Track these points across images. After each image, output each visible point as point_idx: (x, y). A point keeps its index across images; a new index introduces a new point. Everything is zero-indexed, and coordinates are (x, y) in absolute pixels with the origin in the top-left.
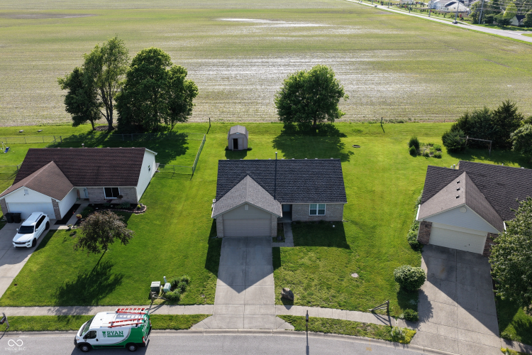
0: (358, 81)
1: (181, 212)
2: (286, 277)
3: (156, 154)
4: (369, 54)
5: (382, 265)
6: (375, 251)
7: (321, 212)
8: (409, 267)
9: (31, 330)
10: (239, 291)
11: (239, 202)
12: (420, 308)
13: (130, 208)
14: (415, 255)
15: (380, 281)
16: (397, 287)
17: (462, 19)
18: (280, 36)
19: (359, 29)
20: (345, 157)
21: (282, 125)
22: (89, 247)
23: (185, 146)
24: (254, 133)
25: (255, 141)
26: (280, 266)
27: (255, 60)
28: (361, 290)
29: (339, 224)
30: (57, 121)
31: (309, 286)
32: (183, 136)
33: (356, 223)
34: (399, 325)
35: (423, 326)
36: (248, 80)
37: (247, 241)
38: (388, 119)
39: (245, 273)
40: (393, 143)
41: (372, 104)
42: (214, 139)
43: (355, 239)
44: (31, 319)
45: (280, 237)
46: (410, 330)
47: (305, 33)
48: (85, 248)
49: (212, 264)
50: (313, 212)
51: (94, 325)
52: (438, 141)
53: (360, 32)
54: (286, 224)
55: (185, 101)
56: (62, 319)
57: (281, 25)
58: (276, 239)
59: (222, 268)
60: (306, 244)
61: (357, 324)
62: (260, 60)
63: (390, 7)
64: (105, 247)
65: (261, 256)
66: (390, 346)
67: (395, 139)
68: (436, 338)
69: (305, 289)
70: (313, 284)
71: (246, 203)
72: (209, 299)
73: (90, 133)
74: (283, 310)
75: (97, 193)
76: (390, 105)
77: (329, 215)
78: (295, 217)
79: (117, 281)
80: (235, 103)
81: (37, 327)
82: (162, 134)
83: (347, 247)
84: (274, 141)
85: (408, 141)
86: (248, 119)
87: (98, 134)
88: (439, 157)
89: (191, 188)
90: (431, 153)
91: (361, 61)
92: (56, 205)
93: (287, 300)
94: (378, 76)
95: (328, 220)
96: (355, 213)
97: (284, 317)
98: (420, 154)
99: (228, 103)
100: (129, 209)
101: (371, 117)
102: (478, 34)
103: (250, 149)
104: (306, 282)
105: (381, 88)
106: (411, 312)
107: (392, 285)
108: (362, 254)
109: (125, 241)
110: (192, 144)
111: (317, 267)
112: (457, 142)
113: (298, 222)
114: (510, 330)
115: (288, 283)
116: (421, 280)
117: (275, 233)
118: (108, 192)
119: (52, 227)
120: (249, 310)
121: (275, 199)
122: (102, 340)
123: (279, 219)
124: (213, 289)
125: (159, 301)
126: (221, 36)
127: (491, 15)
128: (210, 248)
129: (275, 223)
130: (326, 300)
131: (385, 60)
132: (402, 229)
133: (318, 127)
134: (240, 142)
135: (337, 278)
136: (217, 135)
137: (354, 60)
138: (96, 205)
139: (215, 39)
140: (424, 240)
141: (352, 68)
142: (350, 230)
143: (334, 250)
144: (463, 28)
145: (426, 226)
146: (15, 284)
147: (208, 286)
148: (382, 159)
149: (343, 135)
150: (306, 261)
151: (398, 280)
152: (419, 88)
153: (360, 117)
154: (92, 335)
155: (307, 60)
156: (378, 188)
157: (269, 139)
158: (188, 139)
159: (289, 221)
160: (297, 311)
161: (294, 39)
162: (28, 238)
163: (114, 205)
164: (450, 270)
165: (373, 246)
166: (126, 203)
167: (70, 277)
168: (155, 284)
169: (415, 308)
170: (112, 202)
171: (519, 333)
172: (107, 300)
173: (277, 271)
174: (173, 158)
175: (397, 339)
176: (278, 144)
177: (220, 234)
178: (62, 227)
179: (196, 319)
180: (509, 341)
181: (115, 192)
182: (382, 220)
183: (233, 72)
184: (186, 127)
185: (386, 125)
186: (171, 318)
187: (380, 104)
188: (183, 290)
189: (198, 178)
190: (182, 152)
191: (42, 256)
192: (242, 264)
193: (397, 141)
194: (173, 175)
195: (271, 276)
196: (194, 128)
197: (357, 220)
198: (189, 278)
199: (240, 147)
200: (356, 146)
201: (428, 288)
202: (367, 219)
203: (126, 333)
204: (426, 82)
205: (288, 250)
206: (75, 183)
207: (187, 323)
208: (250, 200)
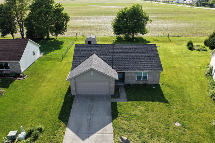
1: (50, 79)
2: (122, 126)
3: (40, 46)
5: (197, 115)
6: (188, 104)
7: (145, 78)
10: (83, 139)
15: (200, 129)
17: (192, 5)
21: (115, 38)
24: (100, 41)
26: (117, 116)
27: (102, 17)
28: (186, 138)
29: (158, 86)
31: (142, 134)
32: (61, 42)
37: (93, 97)
38: (171, 35)
39: (90, 123)
40: (177, 45)
45: (117, 95)
49: (64, 115)
50: (139, 78)
52: (202, 44)
54: (120, 86)
55: (63, 23)
58: (113, 96)
60: (136, 100)
69: (139, 137)
70: (145, 132)
71: (92, 70)
77: (150, 80)
78: (127, 81)
82: (50, 41)
83: (166, 102)
86: (97, 35)
88: (206, 51)
89: (60, 66)
90: (201, 49)
95: (149, 83)
99: (88, 30)
100: (14, 77)
101: (162, 35)
104: (139, 130)
105: (163, 25)
108: (178, 106)
110: (66, 45)
111: (146, 117)
113: (129, 85)
115: (124, 131)
117: (113, 92)
121: (113, 68)
123: (116, 81)
127: (205, 2)
128: (64, 103)
129: (113, 85)
133: (135, 39)
134: (92, 43)
135: (164, 126)
136: (80, 42)
142: (166, 90)
143: (157, 104)
147: (58, 135)
148: (174, 52)
149: (149, 42)
150: (137, 112)
153: (156, 35)
158: (64, 44)
159: (123, 84)
163: (5, 74)
165: (185, 101)
166: (13, 73)
168: (12, 133)
173: (115, 121)
181: (6, 66)
182: (186, 83)
184: (64, 38)
185: (171, 38)
189: (65, 60)
190: (59, 48)
192: (88, 115)
195: (111, 123)
197: (169, 83)
198: (43, 127)
202: (175, 82)
204: (185, 23)
205: (123, 104)
208: (94, 67)
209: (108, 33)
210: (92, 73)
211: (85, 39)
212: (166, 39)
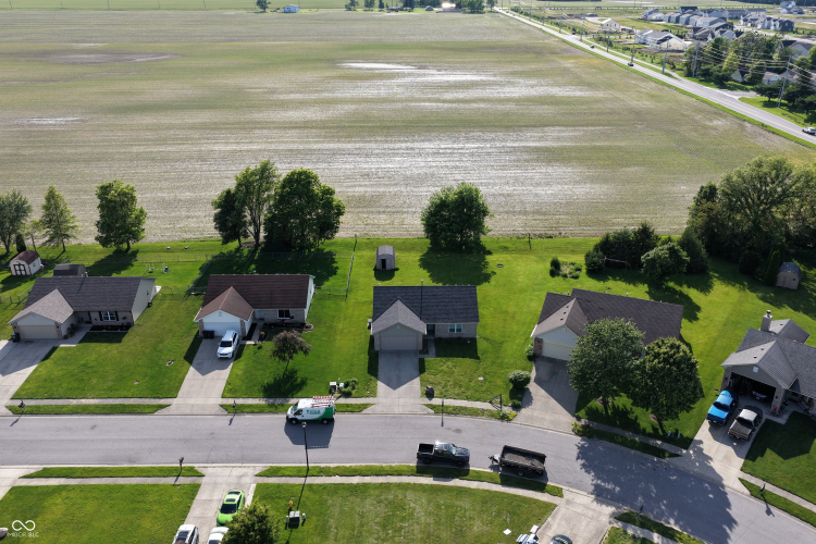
0: (516, 180)
1: (342, 330)
2: (429, 379)
3: (314, 278)
4: (536, 133)
5: (502, 371)
6: (499, 361)
7: (459, 330)
8: (519, 371)
9: (253, 412)
10: (394, 388)
11: (392, 322)
12: (524, 400)
13: (301, 326)
14: (529, 364)
15: (499, 382)
16: (511, 386)
17: (674, 68)
18: (429, 100)
19: (532, 86)
20: (487, 278)
21: (428, 241)
22: (280, 357)
23: (335, 265)
24: (400, 250)
25: (403, 259)
26: (424, 371)
27: (398, 145)
28: (484, 388)
29: (474, 340)
30: (198, 235)
31: (446, 386)
32: (330, 254)
33: (487, 340)
34: (507, 410)
35: (523, 411)
36: (390, 178)
37: (398, 353)
38: (537, 233)
39: (399, 376)
40: (537, 261)
41: (525, 213)
42: (362, 257)
43: (485, 352)
44: (250, 406)
45: (425, 351)
46: (514, 412)
47: (461, 95)
48: (277, 359)
49: (373, 370)
50: (452, 330)
51: (299, 407)
52: (580, 260)
53: (534, 92)
54: (430, 340)
56: (271, 406)
57: (430, 79)
58: (421, 352)
59: (380, 373)
60: (445, 356)
61: (478, 409)
62: (404, 145)
63: (584, 38)
64: (291, 357)
65: (410, 364)
66: (499, 422)
67: (540, 257)
68: (531, 418)
69: (443, 388)
70: (449, 384)
71: (399, 324)
72: (374, 394)
73: (238, 250)
74: (427, 401)
75: (272, 315)
76: (544, 214)
77: (465, 333)
78: (438, 334)
79: (304, 383)
80: (379, 213)
81: (256, 410)
82: (310, 251)
83: (478, 358)
84: (421, 260)
85: (550, 260)
86: (394, 233)
87: (246, 252)
88: (576, 277)
89: (347, 308)
90: (570, 273)
91: (524, 147)
92: (243, 324)
93: (430, 394)
94: (539, 172)
95: (464, 336)
96: (488, 331)
97: (427, 405)
98: (558, 275)
99: (372, 212)
100: (299, 327)
101: (521, 230)
102: (684, 98)
103: (397, 269)
104: (444, 382)
105: (540, 190)
106: (517, 402)
107: (507, 385)
108: (488, 363)
109: (306, 352)
110: (343, 261)
111: (453, 373)
112: (595, 263)
113: (440, 339)
114: (582, 413)
115: (431, 383)
116: (527, 380)
117: (421, 347)
118: (281, 313)
119: (242, 342)
120: (402, 401)
121: (421, 319)
122: (307, 416)
123: (424, 336)
124: (376, 387)
125: (337, 395)
126: (353, 101)
127: (709, 66)
128: (369, 359)
129: (421, 339)
130: (458, 395)
131: (555, 144)
132: (524, 344)
133: (466, 243)
134: (388, 262)
135: (467, 380)
136: (364, 253)
137: (516, 145)
138: (271, 324)
139: (346, 107)
140: (538, 352)
141: (513, 158)
142: (481, 345)
143: (468, 361)
144: (669, 86)
145: (538, 341)
146: (228, 383)
147: (372, 386)
148: (522, 280)
149: (489, 253)
150: (444, 368)
151: (511, 380)
152: (582, 191)
153: (509, 230)
154: (299, 412)
155: (461, 145)
156: (511, 309)
157: (414, 257)
158: (337, 257)
159: (433, 338)
160: (436, 401)
161: (446, 105)
162: (228, 350)
163: (288, 323)
164: (553, 374)
165: (498, 358)
166: (297, 323)
167: (268, 379)
168: (334, 383)
169: (520, 399)
170: (286, 321)
171: (587, 414)
172: (300, 394)
173: (422, 375)
174: (327, 279)
175: (504, 418)
176: (425, 263)
177: (377, 348)
178: (248, 343)
179: (365, 406)
180: (579, 419)
181: (287, 314)
182: (509, 337)
183: (372, 165)
184: (333, 244)
185: (535, 241)
186: (348, 405)
187: (534, 213)
188: (354, 388)
189: (352, 299)
190: (333, 272)
191: (242, 363)
192: (396, 371)
193: (542, 259)
194: (330, 297)
195: (419, 378)
196: (341, 245)
197: (489, 336)
198: (357, 380)
199: (388, 267)
200: (500, 265)
201: (533, 387)
202: (497, 337)
203: (322, 411)
204: (592, 182)
205: (430, 360)
206: (254, 306)
207: (360, 408)
208: (400, 321)
209: (414, 225)
210: (398, 328)
211: (372, 244)
212: (524, 244)
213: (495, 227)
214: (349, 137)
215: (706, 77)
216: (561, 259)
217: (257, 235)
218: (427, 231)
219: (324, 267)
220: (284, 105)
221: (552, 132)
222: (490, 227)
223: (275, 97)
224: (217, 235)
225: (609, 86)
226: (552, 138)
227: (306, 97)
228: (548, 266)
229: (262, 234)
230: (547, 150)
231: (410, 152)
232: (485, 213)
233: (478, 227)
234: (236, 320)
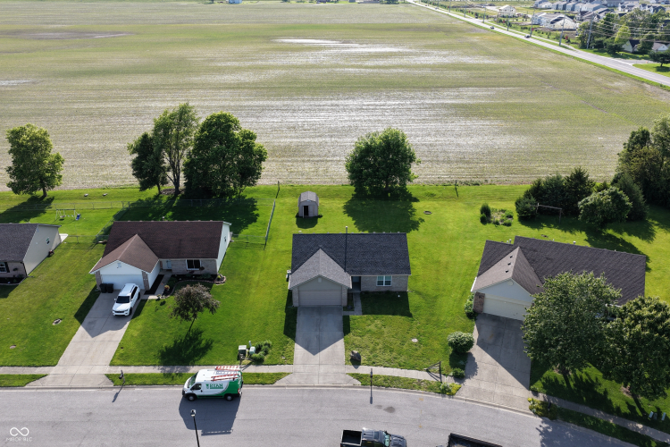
0: (438, 132)
1: (258, 282)
2: (355, 342)
3: (231, 224)
4: (453, 92)
5: (439, 331)
6: (434, 319)
7: (388, 283)
8: (460, 333)
9: (144, 384)
10: (314, 354)
11: (313, 275)
12: (467, 367)
13: (210, 279)
14: (470, 322)
15: (436, 345)
16: (451, 350)
17: (569, 42)
18: (352, 66)
19: (445, 56)
20: (415, 225)
21: (353, 188)
22: (182, 316)
23: (255, 212)
24: (324, 197)
25: (327, 206)
26: (349, 332)
27: (323, 103)
28: (419, 353)
29: (404, 294)
30: (119, 183)
31: (374, 350)
32: (252, 201)
33: (419, 293)
34: (448, 381)
35: (468, 382)
36: (316, 130)
37: (320, 310)
38: (463, 180)
39: (319, 338)
40: (465, 209)
41: (449, 161)
42: (283, 204)
43: (417, 308)
44: (142, 376)
45: (350, 306)
46: (457, 385)
47: (381, 62)
48: (179, 317)
49: (290, 330)
50: (380, 283)
51: (198, 380)
52: (511, 207)
53: (446, 60)
54: (355, 294)
56: (167, 375)
57: (353, 50)
58: (346, 308)
59: (298, 334)
60: (373, 313)
61: (413, 380)
62: (329, 102)
63: (486, 21)
64: (195, 316)
65: (334, 322)
66: (439, 397)
67: (468, 204)
68: (477, 391)
69: (371, 352)
70: (378, 347)
71: (320, 276)
72: (289, 360)
73: (157, 197)
74: (352, 369)
75: (180, 265)
76: (468, 162)
77: (395, 286)
78: (364, 287)
79: (208, 346)
80: (303, 161)
81: (148, 382)
82: (231, 199)
83: (410, 315)
84: (346, 207)
85: (480, 207)
86: (317, 181)
87: (165, 199)
88: (509, 225)
89: (265, 258)
90: (502, 221)
91: (442, 104)
92: (145, 277)
93: (356, 361)
94: (459, 125)
95: (394, 290)
96: (420, 284)
97: (353, 375)
98: (490, 222)
99: (297, 161)
101: (446, 178)
102: (583, 64)
103: (320, 216)
104: (372, 345)
105: (461, 141)
106: (459, 371)
107: (446, 349)
108: (422, 321)
109: (212, 310)
110: (262, 209)
111: (382, 333)
112: (528, 210)
113: (367, 293)
114: (538, 385)
115: (357, 347)
116: (470, 344)
117: (345, 303)
118: (190, 264)
119: (143, 297)
120: (322, 369)
121: (345, 271)
122: (206, 391)
123: (349, 290)
124: (292, 351)
125: (246, 361)
126: (283, 67)
127: (601, 39)
128: (287, 316)
129: (345, 295)
130: (388, 361)
131: (471, 102)
132: (461, 299)
133: (391, 190)
134: (310, 209)
135: (399, 342)
136: (287, 200)
137: (434, 102)
138: (179, 276)
139: (277, 72)
140: (478, 309)
141: (432, 113)
142: (414, 300)
143: (398, 318)
144: (567, 56)
145: (479, 296)
146: (121, 347)
147: (288, 350)
148: (452, 228)
149: (416, 200)
150: (372, 327)
151: (451, 344)
152: (503, 141)
153: (434, 178)
154: (197, 387)
155: (382, 103)
156: (444, 259)
157: (339, 204)
158: (258, 204)
159: (359, 292)
160: (364, 370)
161: (368, 70)
162: (125, 307)
163: (196, 276)
164: (498, 335)
165: (433, 315)
166: (207, 274)
167: (168, 342)
168: (242, 348)
169: (463, 368)
170: (195, 273)
171: (545, 386)
172: (202, 360)
173: (347, 336)
174: (246, 226)
175: (445, 391)
176: (350, 210)
177: (295, 304)
178: (151, 297)
179: (279, 376)
180: (535, 393)
181: (197, 264)
182: (444, 290)
183: (299, 119)
184: (255, 191)
185: (461, 188)
186: (258, 375)
187: (457, 162)
188: (266, 353)
189: (271, 247)
190: (253, 219)
191: (140, 322)
192: (316, 330)
193: (470, 206)
194: (247, 245)
195: (343, 340)
196: (263, 192)
197: (421, 290)
198: (271, 343)
199: (311, 214)
200: (427, 212)
201: (476, 351)
202: (430, 290)
203: (225, 386)
204: (511, 133)
205: (357, 318)
206: (159, 256)
207: (271, 379)
208: (322, 273)
209: (339, 174)
210: (320, 280)
211: (295, 191)
212: (451, 191)
213: (421, 174)
214: (278, 96)
215: (600, 48)
216: (491, 206)
217: (176, 182)
218: (351, 178)
219: (243, 214)
220: (220, 71)
221: (469, 92)
222: (416, 175)
223: (213, 64)
224: (136, 182)
225: (513, 56)
226: (468, 96)
227: (242, 64)
228: (478, 213)
229: (182, 181)
230: (463, 106)
231: (335, 108)
232: (412, 159)
233: (404, 174)
234: (138, 272)
